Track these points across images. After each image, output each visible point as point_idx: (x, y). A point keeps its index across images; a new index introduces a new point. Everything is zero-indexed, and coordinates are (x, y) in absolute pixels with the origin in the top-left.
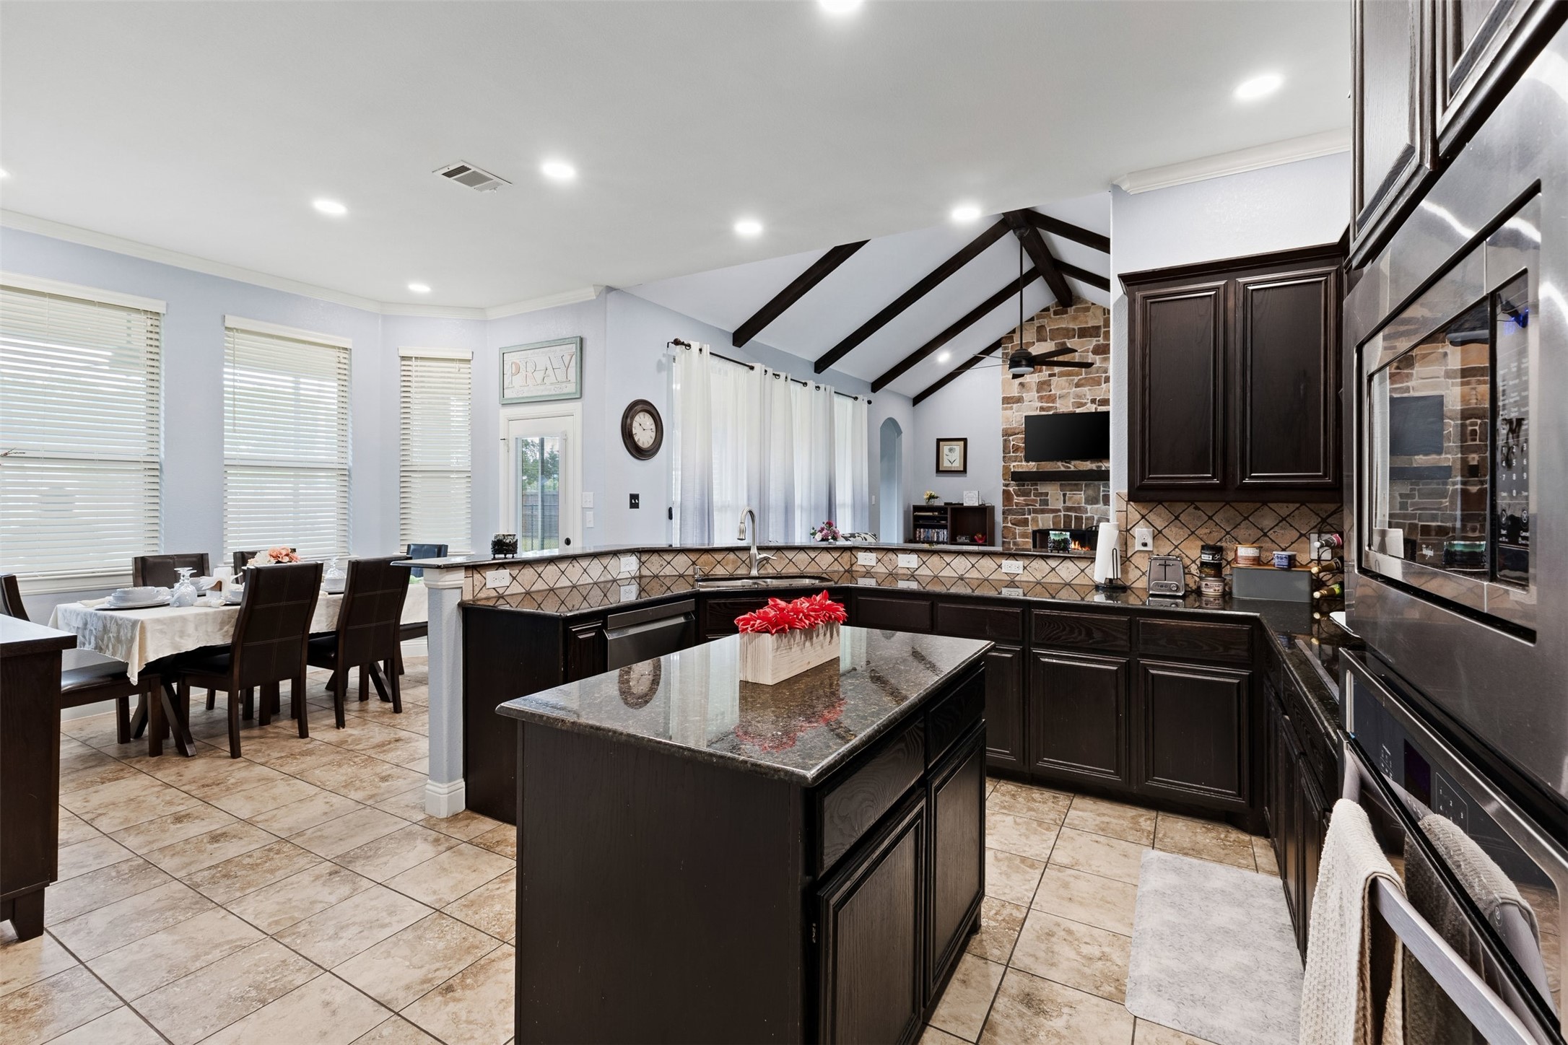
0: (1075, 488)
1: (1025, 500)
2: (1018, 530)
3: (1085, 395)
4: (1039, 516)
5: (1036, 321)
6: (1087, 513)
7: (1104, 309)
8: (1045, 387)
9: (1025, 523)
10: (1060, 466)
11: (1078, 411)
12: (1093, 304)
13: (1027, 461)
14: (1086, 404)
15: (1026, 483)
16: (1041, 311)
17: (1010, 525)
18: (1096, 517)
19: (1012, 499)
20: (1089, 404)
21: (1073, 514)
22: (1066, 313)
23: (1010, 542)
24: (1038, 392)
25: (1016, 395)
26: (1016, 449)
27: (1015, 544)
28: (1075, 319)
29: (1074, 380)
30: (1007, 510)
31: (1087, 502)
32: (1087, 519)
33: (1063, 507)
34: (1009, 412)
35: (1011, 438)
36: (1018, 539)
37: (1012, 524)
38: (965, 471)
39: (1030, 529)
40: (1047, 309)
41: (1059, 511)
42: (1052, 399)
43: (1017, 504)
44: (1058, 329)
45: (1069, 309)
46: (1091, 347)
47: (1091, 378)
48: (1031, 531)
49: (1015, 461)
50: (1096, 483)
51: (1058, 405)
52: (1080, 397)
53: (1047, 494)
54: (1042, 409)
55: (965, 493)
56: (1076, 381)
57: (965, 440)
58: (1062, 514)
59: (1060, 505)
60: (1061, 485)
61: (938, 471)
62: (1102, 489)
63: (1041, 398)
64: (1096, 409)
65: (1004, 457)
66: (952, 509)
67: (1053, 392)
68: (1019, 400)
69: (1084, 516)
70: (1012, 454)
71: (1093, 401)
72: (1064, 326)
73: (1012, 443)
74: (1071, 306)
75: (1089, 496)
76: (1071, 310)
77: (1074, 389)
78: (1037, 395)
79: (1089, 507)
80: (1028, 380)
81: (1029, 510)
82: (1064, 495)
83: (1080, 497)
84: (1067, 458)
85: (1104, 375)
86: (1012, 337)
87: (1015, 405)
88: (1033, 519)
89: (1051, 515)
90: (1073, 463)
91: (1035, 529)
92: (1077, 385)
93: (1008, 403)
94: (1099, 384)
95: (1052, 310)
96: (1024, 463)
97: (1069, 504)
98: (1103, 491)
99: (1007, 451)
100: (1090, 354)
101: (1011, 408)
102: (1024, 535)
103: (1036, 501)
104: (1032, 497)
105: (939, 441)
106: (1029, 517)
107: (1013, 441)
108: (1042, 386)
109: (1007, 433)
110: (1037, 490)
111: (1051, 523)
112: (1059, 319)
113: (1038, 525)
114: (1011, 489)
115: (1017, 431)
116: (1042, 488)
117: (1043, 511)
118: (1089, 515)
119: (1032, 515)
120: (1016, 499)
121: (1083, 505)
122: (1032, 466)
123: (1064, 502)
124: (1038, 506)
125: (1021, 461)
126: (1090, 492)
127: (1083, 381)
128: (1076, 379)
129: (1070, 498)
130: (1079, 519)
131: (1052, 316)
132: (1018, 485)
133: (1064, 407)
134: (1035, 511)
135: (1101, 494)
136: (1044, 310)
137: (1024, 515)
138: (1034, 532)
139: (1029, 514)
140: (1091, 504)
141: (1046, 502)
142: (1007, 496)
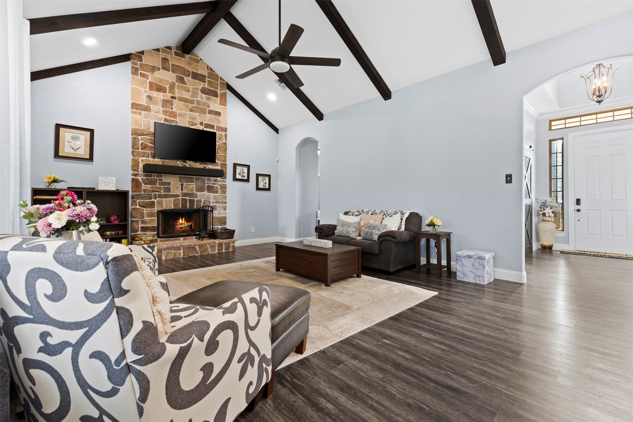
0: (189, 180)
1: (151, 188)
2: (145, 211)
3: (196, 118)
4: (163, 200)
5: (160, 53)
6: (197, 197)
7: (208, 66)
8: (168, 104)
9: (152, 205)
10: (179, 163)
11: (192, 127)
12: (201, 59)
13: (154, 157)
14: (196, 124)
15: (153, 174)
16: (165, 47)
17: (138, 207)
18: (203, 201)
19: (141, 187)
20: (199, 125)
21: (188, 198)
22: (184, 57)
23: (138, 221)
24: (163, 107)
25: (144, 104)
26: (144, 147)
27: (143, 222)
28: (189, 64)
29: (188, 106)
30: (136, 195)
31: (197, 190)
32: (197, 201)
33: (181, 193)
34: (137, 116)
35: (140, 137)
36: (145, 218)
37: (140, 206)
38: (91, 159)
39: (156, 209)
40: (169, 48)
41: (178, 196)
42: (173, 115)
43: (145, 191)
44: (178, 66)
45: (186, 55)
46: (200, 88)
47: (200, 108)
48: (156, 211)
49: (144, 157)
50: (203, 177)
51: (178, 120)
52: (193, 119)
53: (169, 184)
54: (166, 120)
55: (100, 178)
56: (190, 107)
57: (92, 131)
58: (180, 198)
59: (179, 192)
60: (180, 177)
61: (57, 155)
62: (206, 182)
63: (165, 112)
64: (203, 129)
65: (133, 152)
66: (87, 192)
67: (174, 110)
68: (147, 109)
69: (195, 199)
70: (140, 150)
71: (201, 124)
72: (182, 66)
73: (141, 142)
74: (188, 54)
75: (198, 186)
76: (187, 56)
77: (189, 112)
78: (162, 109)
79: (198, 193)
80: (154, 95)
81: (155, 195)
82: (182, 185)
83: (192, 186)
84: (184, 158)
85: (208, 109)
86: (141, 57)
87: (143, 112)
88: (158, 202)
89: (172, 199)
90: (188, 162)
91: (160, 209)
92: (191, 110)
93: (137, 109)
94: (205, 114)
95: (173, 51)
96: (151, 159)
97: (185, 191)
98: (207, 183)
99: (136, 147)
100: (199, 91)
101: (140, 114)
102: (150, 215)
103: (161, 189)
104: (158, 185)
105: (58, 126)
106: (155, 200)
107: (141, 140)
108: (166, 103)
109: (136, 133)
110: (162, 180)
111: (172, 204)
112: (179, 59)
113: (162, 206)
114: (140, 178)
115: (145, 133)
116: (166, 179)
117: (166, 196)
118: (198, 198)
119: (158, 199)
120: (144, 186)
121: (195, 192)
122: (158, 161)
123: (182, 190)
124: (162, 192)
125: (148, 157)
126: (199, 184)
127: (194, 109)
128: (191, 106)
129: (186, 187)
130: (192, 202)
131: (173, 54)
132: (145, 176)
133: (183, 122)
134: (160, 196)
135: (206, 185)
136: (167, 47)
137: (151, 199)
138: (158, 212)
139: (155, 198)
140: (200, 192)
141: (169, 190)
142: (135, 183)
